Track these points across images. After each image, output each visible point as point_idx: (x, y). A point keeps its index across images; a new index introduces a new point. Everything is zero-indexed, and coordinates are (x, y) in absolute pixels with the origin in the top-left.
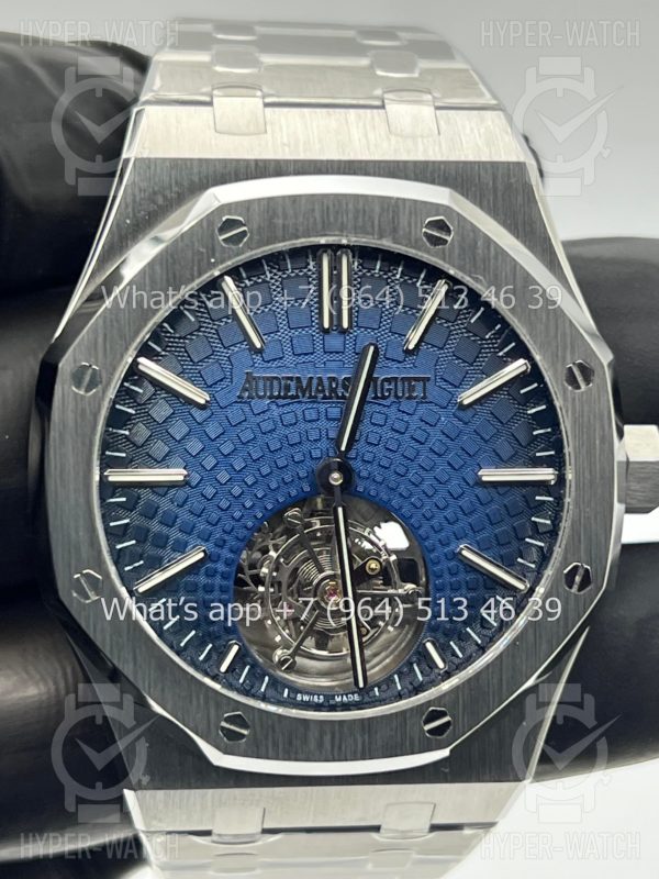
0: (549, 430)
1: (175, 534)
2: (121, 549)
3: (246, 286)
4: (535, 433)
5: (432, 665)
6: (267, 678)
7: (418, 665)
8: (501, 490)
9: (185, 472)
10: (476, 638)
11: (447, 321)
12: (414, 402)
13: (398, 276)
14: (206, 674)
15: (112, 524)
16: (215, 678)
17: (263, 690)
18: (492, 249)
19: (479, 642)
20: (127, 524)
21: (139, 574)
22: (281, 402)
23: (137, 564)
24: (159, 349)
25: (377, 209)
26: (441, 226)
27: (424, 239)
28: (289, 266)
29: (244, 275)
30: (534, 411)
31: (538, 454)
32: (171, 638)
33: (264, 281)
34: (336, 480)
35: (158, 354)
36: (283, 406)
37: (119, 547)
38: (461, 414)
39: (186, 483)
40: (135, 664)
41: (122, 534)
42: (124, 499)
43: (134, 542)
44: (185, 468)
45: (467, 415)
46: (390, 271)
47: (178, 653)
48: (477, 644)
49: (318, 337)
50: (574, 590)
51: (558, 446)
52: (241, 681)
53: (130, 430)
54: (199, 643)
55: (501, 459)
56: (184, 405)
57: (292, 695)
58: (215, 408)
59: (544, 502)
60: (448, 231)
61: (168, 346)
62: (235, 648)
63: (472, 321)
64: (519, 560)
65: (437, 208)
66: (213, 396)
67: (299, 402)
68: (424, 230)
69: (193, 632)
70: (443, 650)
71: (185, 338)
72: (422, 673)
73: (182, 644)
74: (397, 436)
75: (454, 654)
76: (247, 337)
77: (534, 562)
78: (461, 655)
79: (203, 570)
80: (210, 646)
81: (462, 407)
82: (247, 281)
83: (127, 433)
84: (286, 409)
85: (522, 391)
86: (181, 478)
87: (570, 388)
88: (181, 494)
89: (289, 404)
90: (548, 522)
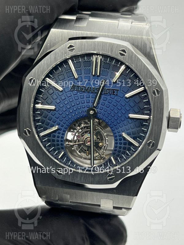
0: (149, 106)
1: (51, 122)
2: (37, 125)
3: (75, 63)
4: (145, 106)
5: (112, 163)
6: (70, 161)
7: (109, 163)
8: (135, 120)
9: (55, 107)
10: (125, 157)
11: (125, 76)
12: (114, 96)
13: (113, 64)
14: (55, 158)
15: (36, 118)
16: (57, 160)
17: (69, 164)
18: (137, 57)
19: (125, 158)
20: (40, 119)
21: (41, 131)
22: (80, 92)
23: (41, 129)
24: (51, 76)
25: (108, 45)
26: (124, 51)
27: (119, 54)
28: (86, 58)
29: (74, 60)
30: (145, 101)
31: (145, 112)
32: (48, 148)
33: (79, 62)
34: (92, 113)
35: (51, 77)
36: (81, 93)
37: (37, 124)
38: (126, 100)
39: (55, 110)
40: (37, 153)
41: (38, 121)
42: (39, 112)
43: (41, 123)
44: (55, 106)
45: (127, 100)
46: (111, 62)
47: (49, 152)
48: (125, 159)
49: (92, 77)
50: (150, 147)
51: (150, 110)
52: (64, 161)
53: (43, 95)
54: (54, 150)
55: (135, 112)
56: (56, 90)
57: (76, 166)
58: (64, 92)
59: (145, 124)
60: (126, 52)
61: (54, 76)
62: (63, 153)
63: (131, 76)
64: (138, 139)
65: (123, 46)
66: (64, 89)
67: (85, 93)
68: (119, 52)
69: (53, 148)
70: (116, 159)
71: (58, 74)
72: (110, 165)
73: (50, 150)
74: (109, 104)
75: (119, 161)
76: (73, 75)
77: (141, 140)
78: (120, 161)
79: (57, 132)
80: (57, 151)
81: (126, 98)
82: (75, 62)
83: (42, 96)
84: (81, 94)
85: (142, 96)
86: (54, 109)
87: (153, 95)
88: (54, 113)
89: (82, 93)
90: (146, 130)
